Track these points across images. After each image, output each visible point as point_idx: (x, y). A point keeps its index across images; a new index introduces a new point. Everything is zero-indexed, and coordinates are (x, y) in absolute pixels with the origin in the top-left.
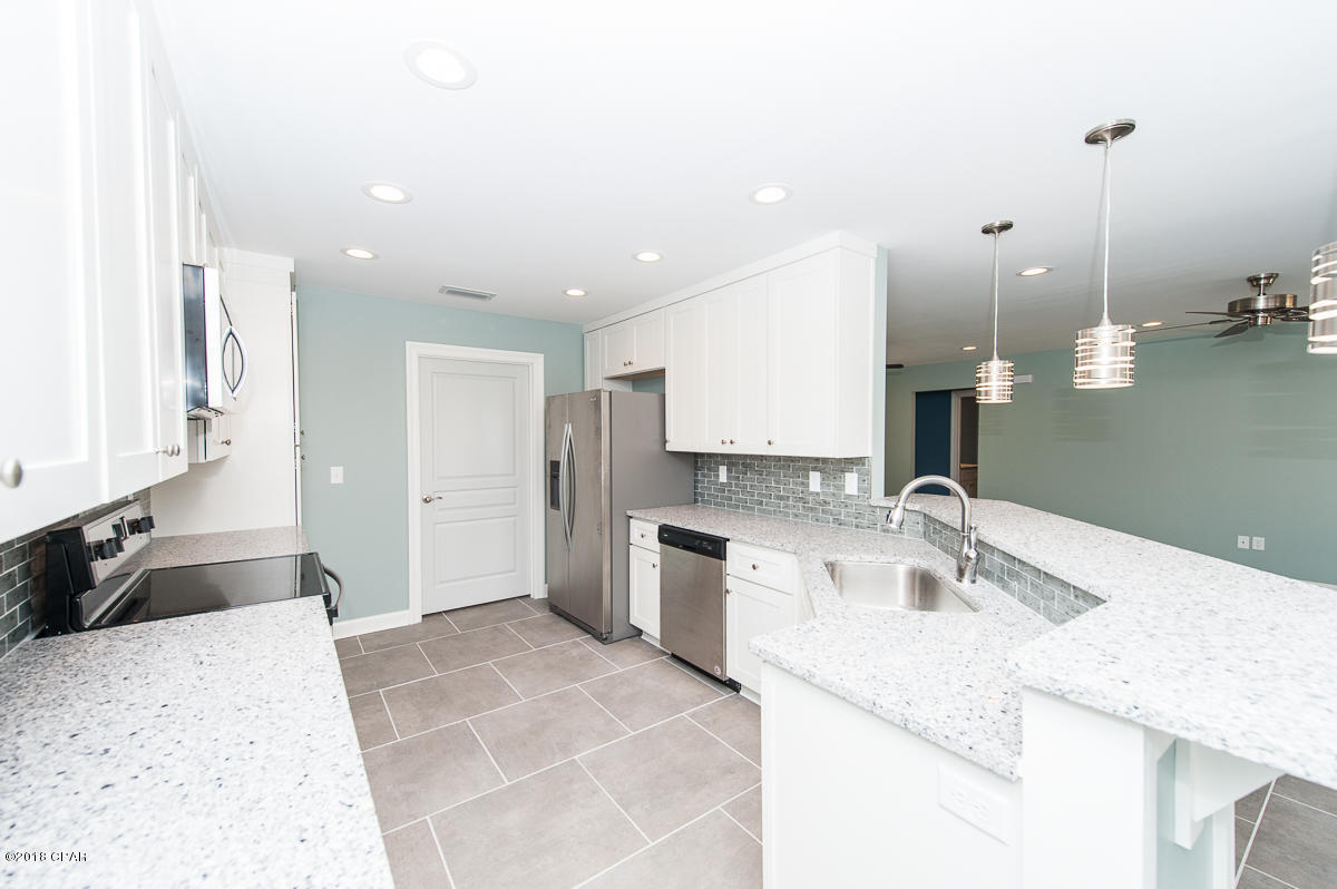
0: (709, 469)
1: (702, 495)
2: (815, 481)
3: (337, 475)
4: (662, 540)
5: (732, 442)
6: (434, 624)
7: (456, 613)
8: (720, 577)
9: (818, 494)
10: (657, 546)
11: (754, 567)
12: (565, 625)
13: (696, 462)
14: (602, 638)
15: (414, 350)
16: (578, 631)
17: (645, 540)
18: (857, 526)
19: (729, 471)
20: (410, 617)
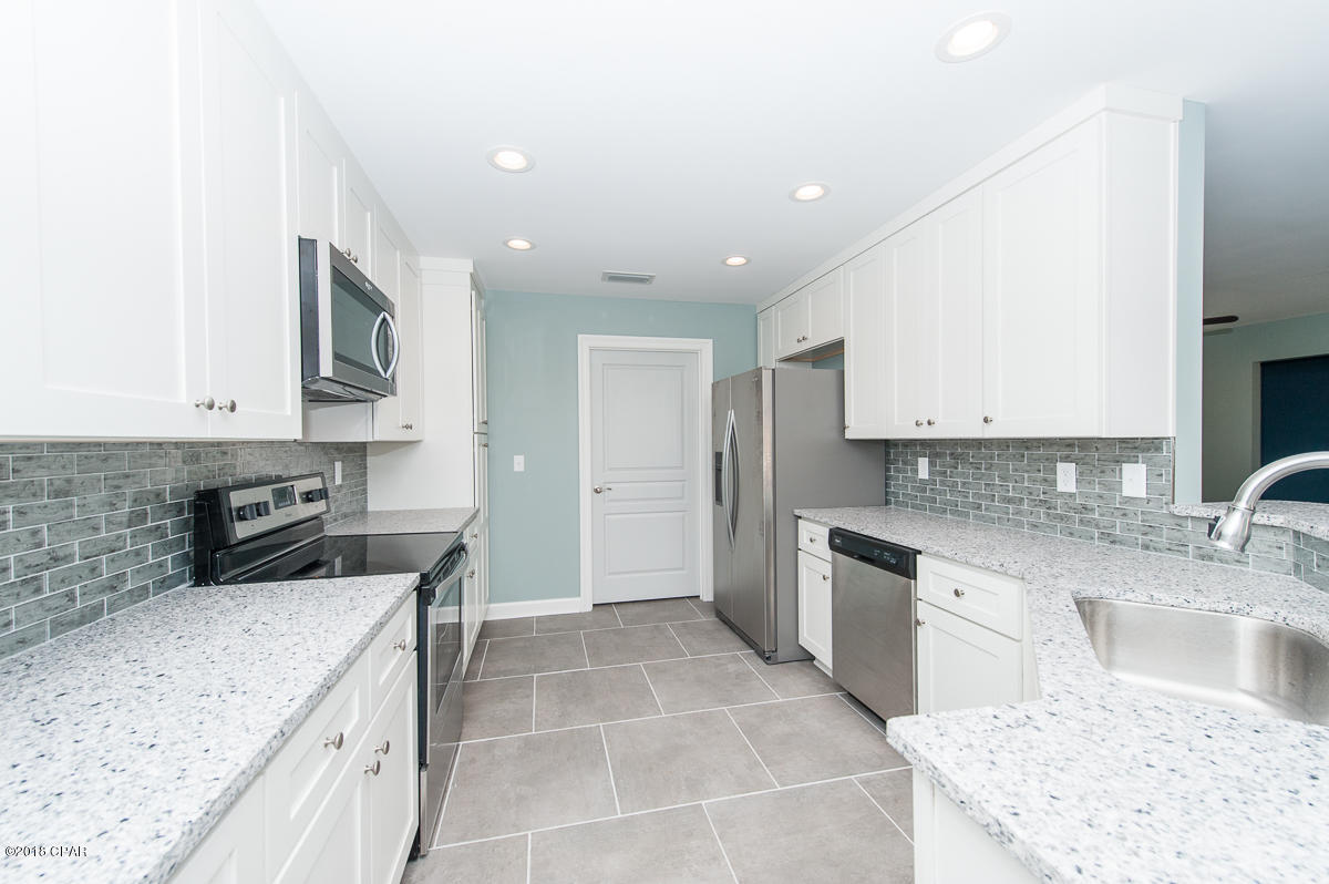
0: (905, 463)
1: (896, 495)
2: (1066, 477)
3: (519, 463)
4: (833, 547)
5: (929, 423)
6: (603, 614)
7: (623, 606)
8: (906, 602)
9: (1071, 495)
10: (828, 553)
11: (957, 593)
12: (728, 634)
13: (887, 454)
14: (767, 658)
15: (585, 342)
16: (740, 643)
17: (814, 545)
18: (1146, 547)
19: (931, 464)
20: (581, 604)
